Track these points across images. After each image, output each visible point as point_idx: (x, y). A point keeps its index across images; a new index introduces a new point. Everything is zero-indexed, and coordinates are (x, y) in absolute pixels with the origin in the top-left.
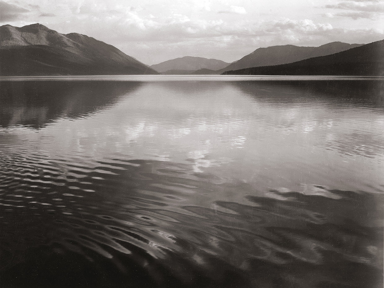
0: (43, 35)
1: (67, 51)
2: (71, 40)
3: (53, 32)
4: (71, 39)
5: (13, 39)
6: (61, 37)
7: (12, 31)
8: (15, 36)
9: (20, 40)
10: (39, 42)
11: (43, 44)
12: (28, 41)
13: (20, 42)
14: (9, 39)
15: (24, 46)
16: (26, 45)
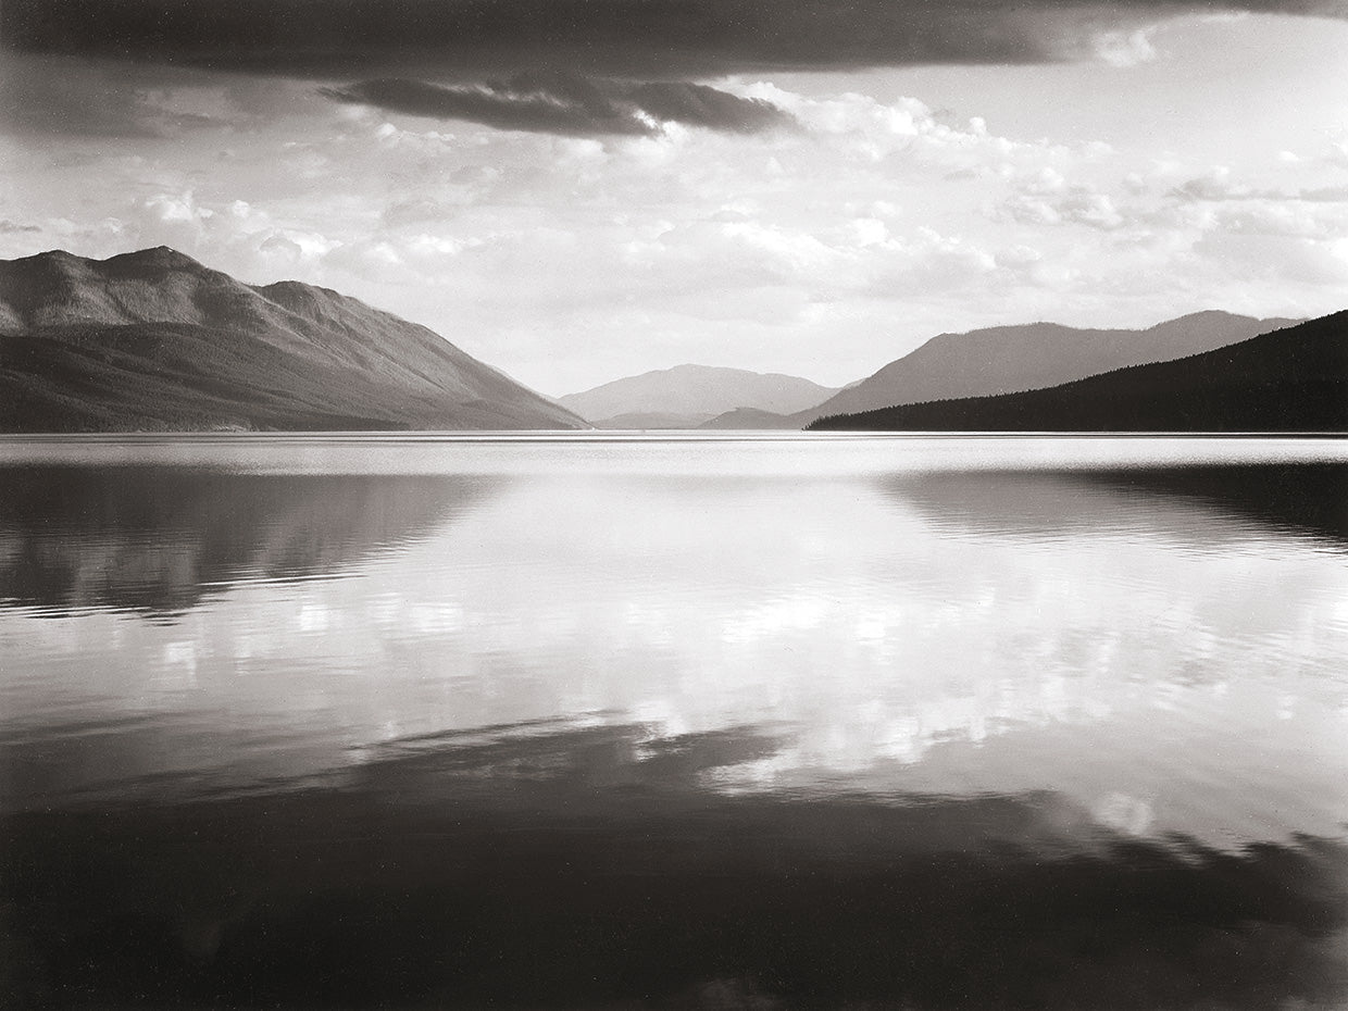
0: (182, 287)
1: (266, 346)
2: (279, 306)
3: (218, 277)
4: (279, 303)
5: (76, 301)
6: (246, 296)
7: (75, 272)
8: (83, 292)
9: (102, 304)
10: (169, 312)
11: (181, 321)
12: (130, 308)
13: (101, 313)
14: (64, 303)
15: (116, 328)
16: (123, 322)
